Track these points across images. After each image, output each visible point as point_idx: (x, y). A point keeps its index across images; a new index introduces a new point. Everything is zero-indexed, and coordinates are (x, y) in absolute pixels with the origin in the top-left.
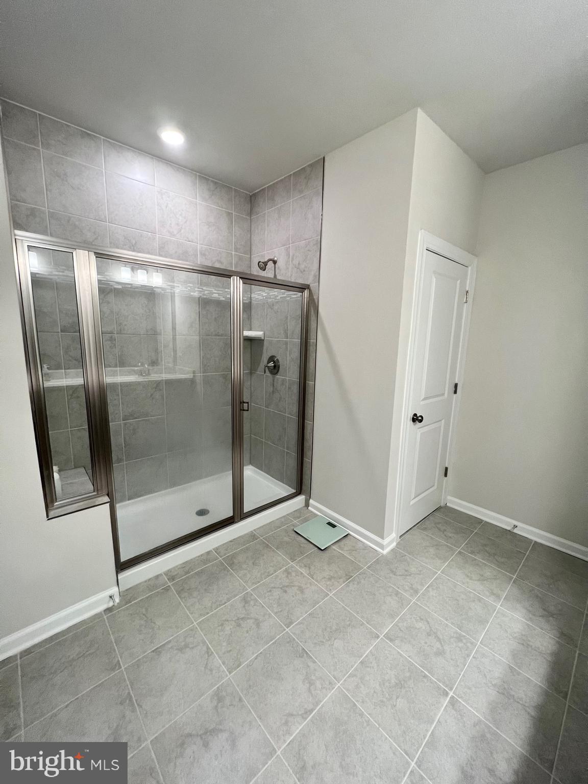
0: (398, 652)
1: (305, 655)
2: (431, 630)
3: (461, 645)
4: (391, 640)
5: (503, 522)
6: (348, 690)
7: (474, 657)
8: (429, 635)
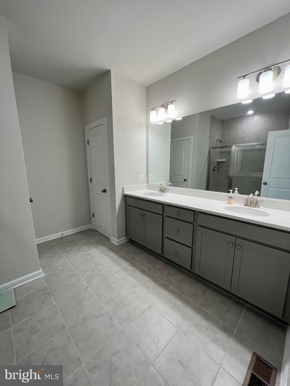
0: (96, 282)
1: (85, 318)
2: (91, 270)
3: (99, 265)
4: (90, 283)
5: (57, 235)
6: (105, 301)
7: (104, 263)
8: (93, 272)
